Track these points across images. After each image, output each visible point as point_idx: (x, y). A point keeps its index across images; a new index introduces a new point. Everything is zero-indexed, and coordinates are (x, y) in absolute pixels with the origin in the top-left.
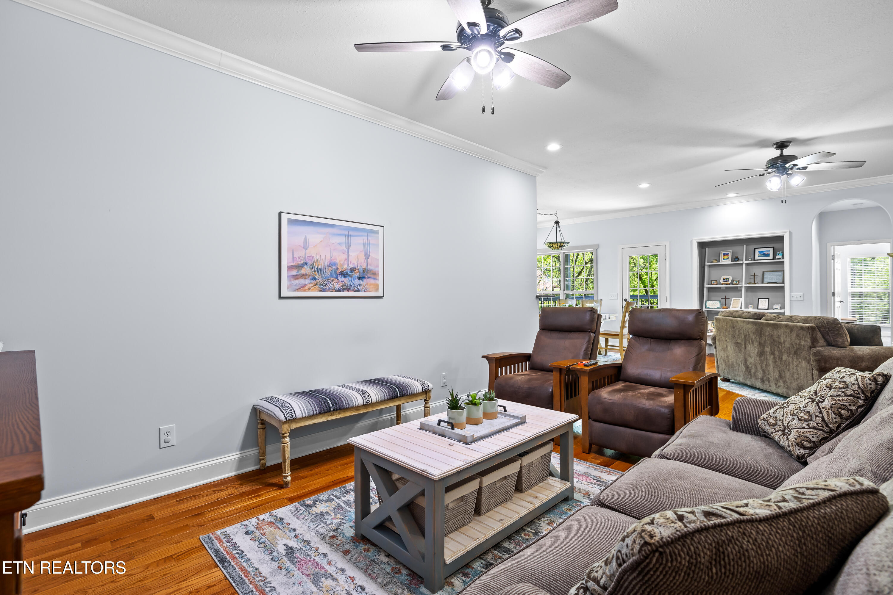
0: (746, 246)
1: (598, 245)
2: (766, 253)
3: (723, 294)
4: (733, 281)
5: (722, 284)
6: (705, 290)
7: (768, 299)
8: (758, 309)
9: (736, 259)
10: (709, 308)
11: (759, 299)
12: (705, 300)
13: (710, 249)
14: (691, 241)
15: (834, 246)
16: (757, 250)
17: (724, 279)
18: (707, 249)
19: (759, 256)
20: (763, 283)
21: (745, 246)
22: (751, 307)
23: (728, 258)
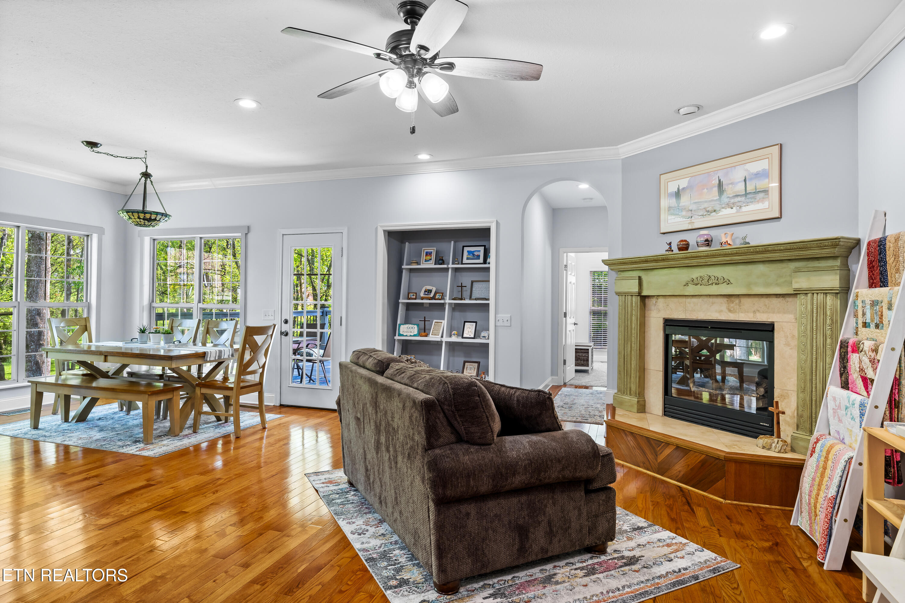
0: (455, 242)
1: (248, 227)
2: (476, 253)
3: (422, 314)
4: (436, 293)
5: (422, 298)
6: (401, 308)
7: (476, 322)
8: (463, 338)
9: (440, 262)
10: (403, 335)
11: (465, 322)
12: (398, 322)
13: (412, 245)
14: (377, 228)
15: (567, 253)
16: (466, 249)
17: (425, 291)
18: (407, 243)
19: (468, 259)
20: (470, 298)
21: (452, 242)
22: (454, 334)
23: (431, 259)
